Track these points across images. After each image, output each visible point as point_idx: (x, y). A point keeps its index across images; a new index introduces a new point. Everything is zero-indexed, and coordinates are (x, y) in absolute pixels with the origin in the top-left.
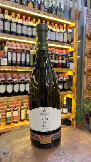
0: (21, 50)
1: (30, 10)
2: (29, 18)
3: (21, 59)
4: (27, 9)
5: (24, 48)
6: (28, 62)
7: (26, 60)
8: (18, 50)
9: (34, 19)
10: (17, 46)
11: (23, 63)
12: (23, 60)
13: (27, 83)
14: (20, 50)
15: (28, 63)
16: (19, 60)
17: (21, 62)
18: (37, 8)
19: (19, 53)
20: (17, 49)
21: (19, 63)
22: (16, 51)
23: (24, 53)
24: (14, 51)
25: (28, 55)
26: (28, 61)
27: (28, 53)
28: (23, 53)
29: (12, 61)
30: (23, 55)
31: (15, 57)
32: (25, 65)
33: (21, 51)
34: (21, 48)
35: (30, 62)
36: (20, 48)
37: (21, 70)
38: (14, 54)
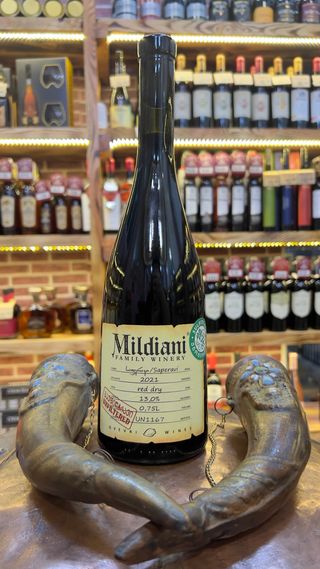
0: (230, 174)
1: (262, 31)
2: (259, 59)
3: (230, 208)
4: (250, 31)
5: (241, 168)
6: (256, 215)
7: (247, 208)
8: (221, 177)
9: (278, 61)
10: (215, 164)
11: (238, 219)
12: (238, 209)
13: (252, 290)
14: (226, 175)
15: (255, 220)
16: (222, 211)
17: (230, 215)
18: (287, 19)
19: (225, 185)
20: (216, 175)
21: (223, 220)
22: (214, 180)
23: (242, 184)
24: (206, 183)
25: (255, 192)
26: (255, 210)
27: (254, 182)
28: (236, 185)
29: (198, 216)
30: (239, 192)
31: (207, 200)
32: (246, 224)
33: (229, 181)
34: (230, 167)
35: (261, 215)
36: (226, 169)
37: (229, 246)
38: (207, 192)
